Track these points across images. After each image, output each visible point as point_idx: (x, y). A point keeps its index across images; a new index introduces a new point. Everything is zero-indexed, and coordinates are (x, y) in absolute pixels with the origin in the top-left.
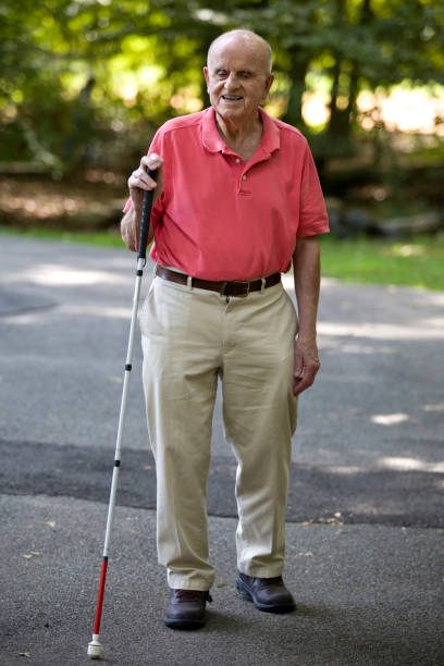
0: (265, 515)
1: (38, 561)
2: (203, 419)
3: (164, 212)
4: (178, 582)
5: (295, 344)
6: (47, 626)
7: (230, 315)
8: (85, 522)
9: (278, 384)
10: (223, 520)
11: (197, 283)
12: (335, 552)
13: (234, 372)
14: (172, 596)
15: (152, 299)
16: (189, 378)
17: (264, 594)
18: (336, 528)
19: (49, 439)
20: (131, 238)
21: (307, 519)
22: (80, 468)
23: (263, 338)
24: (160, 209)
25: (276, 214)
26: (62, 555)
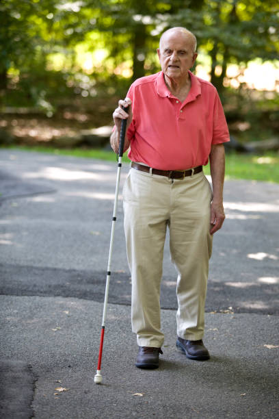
0: (194, 304)
1: (60, 332)
2: (159, 249)
3: (135, 131)
4: (143, 343)
5: (211, 206)
6: (69, 367)
7: (174, 190)
8: (85, 312)
9: (201, 229)
10: (165, 311)
11: (155, 171)
12: (230, 328)
13: (176, 222)
14: (139, 350)
15: (129, 181)
16: (151, 226)
17: (192, 350)
18: (230, 315)
19: (60, 266)
20: (116, 146)
21: (212, 310)
22: (80, 282)
23: (193, 202)
24: (133, 130)
25: (200, 132)
26: (74, 329)
